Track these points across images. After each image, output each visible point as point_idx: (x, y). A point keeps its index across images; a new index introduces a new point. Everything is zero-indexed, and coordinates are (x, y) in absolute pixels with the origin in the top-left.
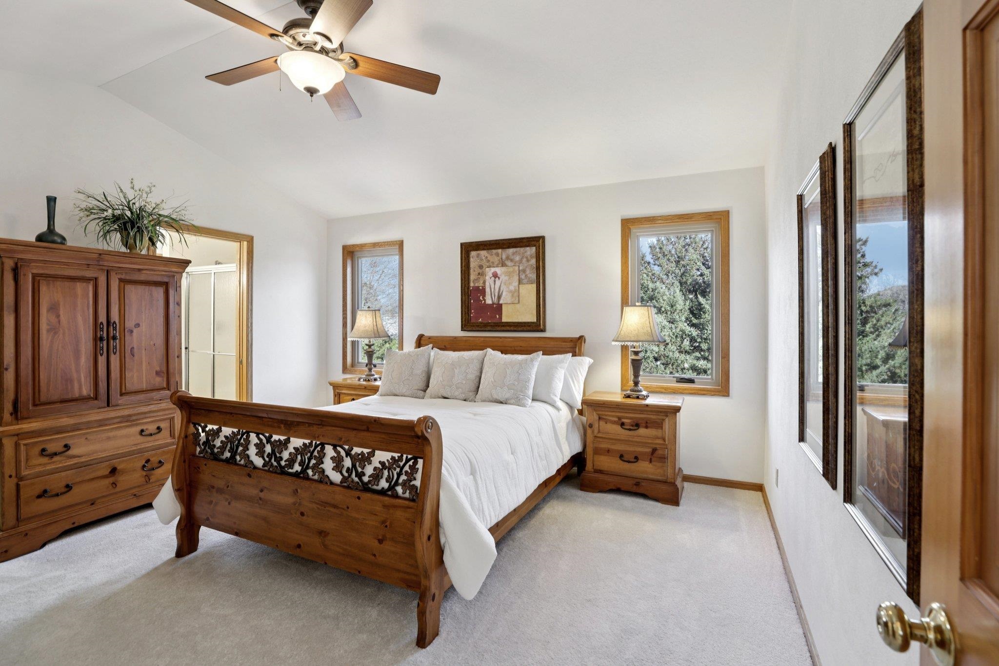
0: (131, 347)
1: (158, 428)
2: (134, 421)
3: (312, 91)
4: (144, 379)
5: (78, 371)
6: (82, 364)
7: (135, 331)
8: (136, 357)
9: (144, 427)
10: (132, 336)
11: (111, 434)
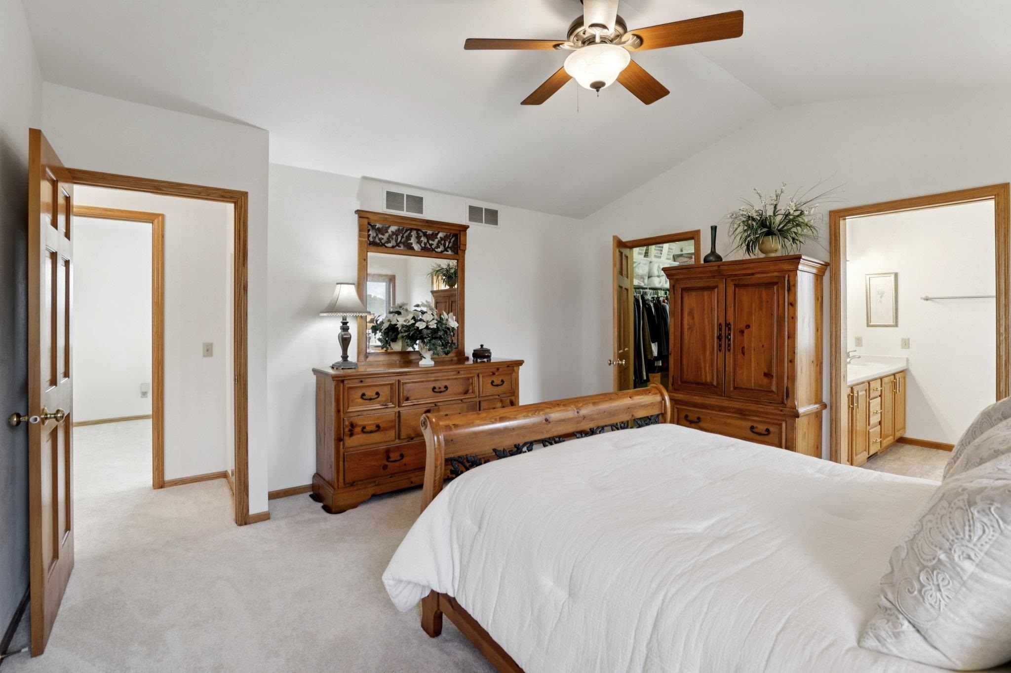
0: (741, 347)
1: (768, 430)
2: (745, 415)
3: (598, 86)
4: (753, 379)
5: (705, 362)
6: (707, 357)
7: (746, 332)
8: (746, 356)
9: (755, 425)
10: (743, 336)
11: (729, 421)
